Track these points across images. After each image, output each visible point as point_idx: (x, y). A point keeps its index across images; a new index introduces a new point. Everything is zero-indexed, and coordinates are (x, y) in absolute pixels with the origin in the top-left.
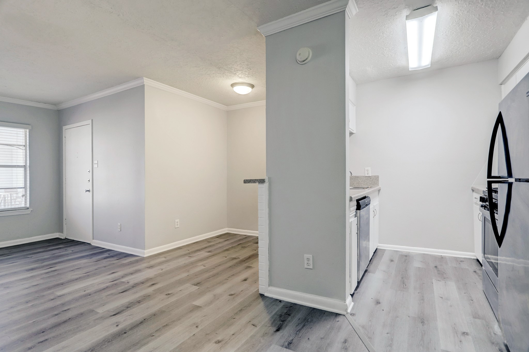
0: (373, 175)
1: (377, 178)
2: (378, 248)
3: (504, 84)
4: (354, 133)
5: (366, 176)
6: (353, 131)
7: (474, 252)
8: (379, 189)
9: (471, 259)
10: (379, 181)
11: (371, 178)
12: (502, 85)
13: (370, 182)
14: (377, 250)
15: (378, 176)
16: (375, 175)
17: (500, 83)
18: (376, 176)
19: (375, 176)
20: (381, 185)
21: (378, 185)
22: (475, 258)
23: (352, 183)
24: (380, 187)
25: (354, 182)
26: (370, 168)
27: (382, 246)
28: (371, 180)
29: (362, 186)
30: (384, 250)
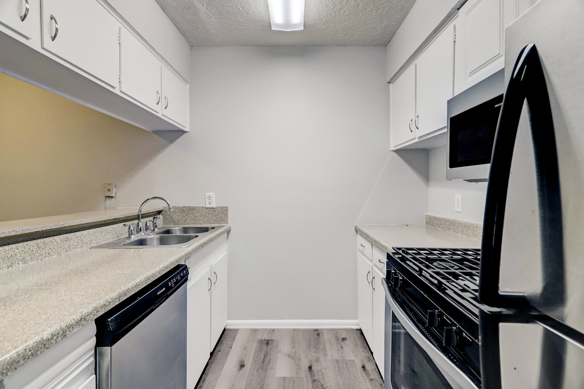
0: (219, 206)
1: (225, 210)
2: (227, 328)
3: (393, 83)
4: (187, 132)
5: (207, 207)
6: (184, 127)
7: (356, 318)
8: (228, 231)
9: (352, 330)
10: (227, 216)
11: (215, 211)
12: (390, 84)
13: (214, 218)
14: (226, 331)
15: (226, 207)
16: (221, 206)
17: (388, 80)
18: (224, 207)
19: (222, 208)
20: (230, 224)
21: (227, 223)
22: (358, 327)
23: (184, 219)
24: (230, 227)
25: (187, 217)
26: (213, 193)
27: (233, 324)
28: (216, 214)
29: (200, 224)
30: (236, 331)
